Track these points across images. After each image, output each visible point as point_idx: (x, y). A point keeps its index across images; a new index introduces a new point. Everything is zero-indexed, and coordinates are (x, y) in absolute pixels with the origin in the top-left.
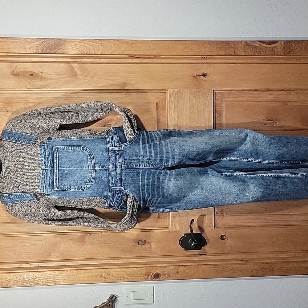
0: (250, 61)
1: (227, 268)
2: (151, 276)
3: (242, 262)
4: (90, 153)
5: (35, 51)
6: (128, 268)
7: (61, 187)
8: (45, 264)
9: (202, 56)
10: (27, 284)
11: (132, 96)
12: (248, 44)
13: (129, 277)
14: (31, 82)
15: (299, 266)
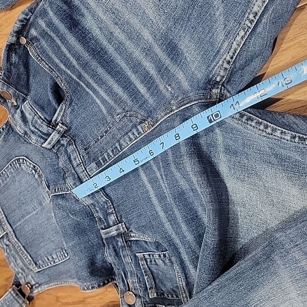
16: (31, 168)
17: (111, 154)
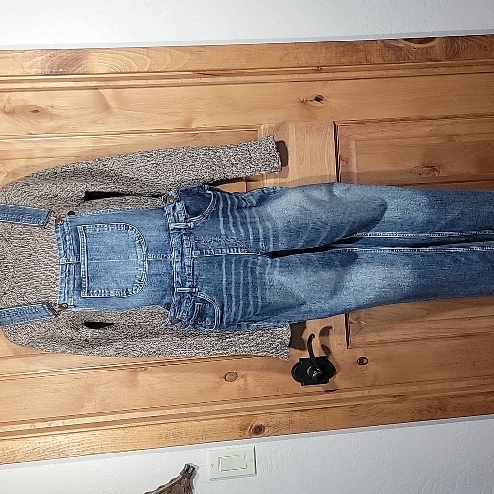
0: (391, 73)
1: (372, 411)
2: (249, 430)
3: (395, 399)
4: (139, 235)
5: (39, 71)
6: (210, 419)
7: (93, 293)
8: (74, 422)
9: (314, 68)
10: (47, 455)
11: (202, 139)
12: (388, 45)
13: (214, 435)
14: (34, 122)
15: (487, 400)
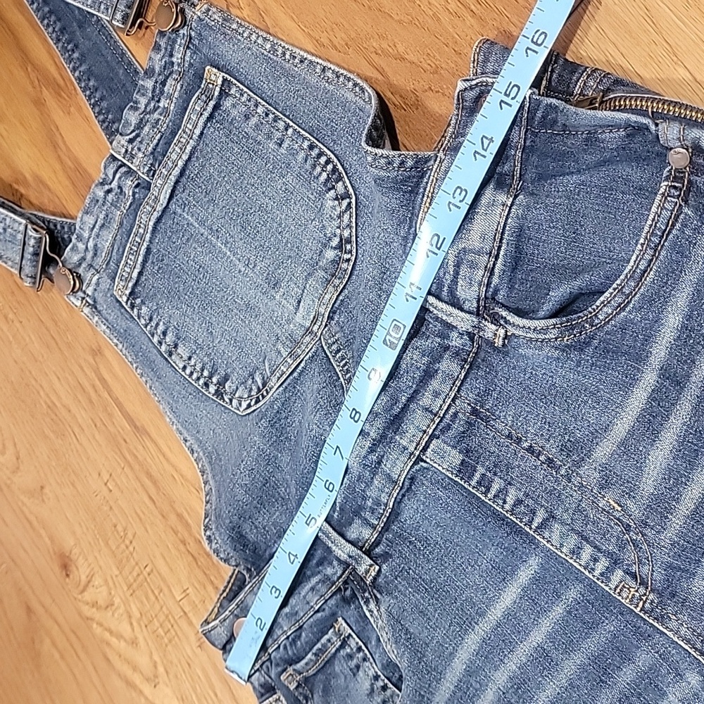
16: (338, 231)
17: (510, 500)
